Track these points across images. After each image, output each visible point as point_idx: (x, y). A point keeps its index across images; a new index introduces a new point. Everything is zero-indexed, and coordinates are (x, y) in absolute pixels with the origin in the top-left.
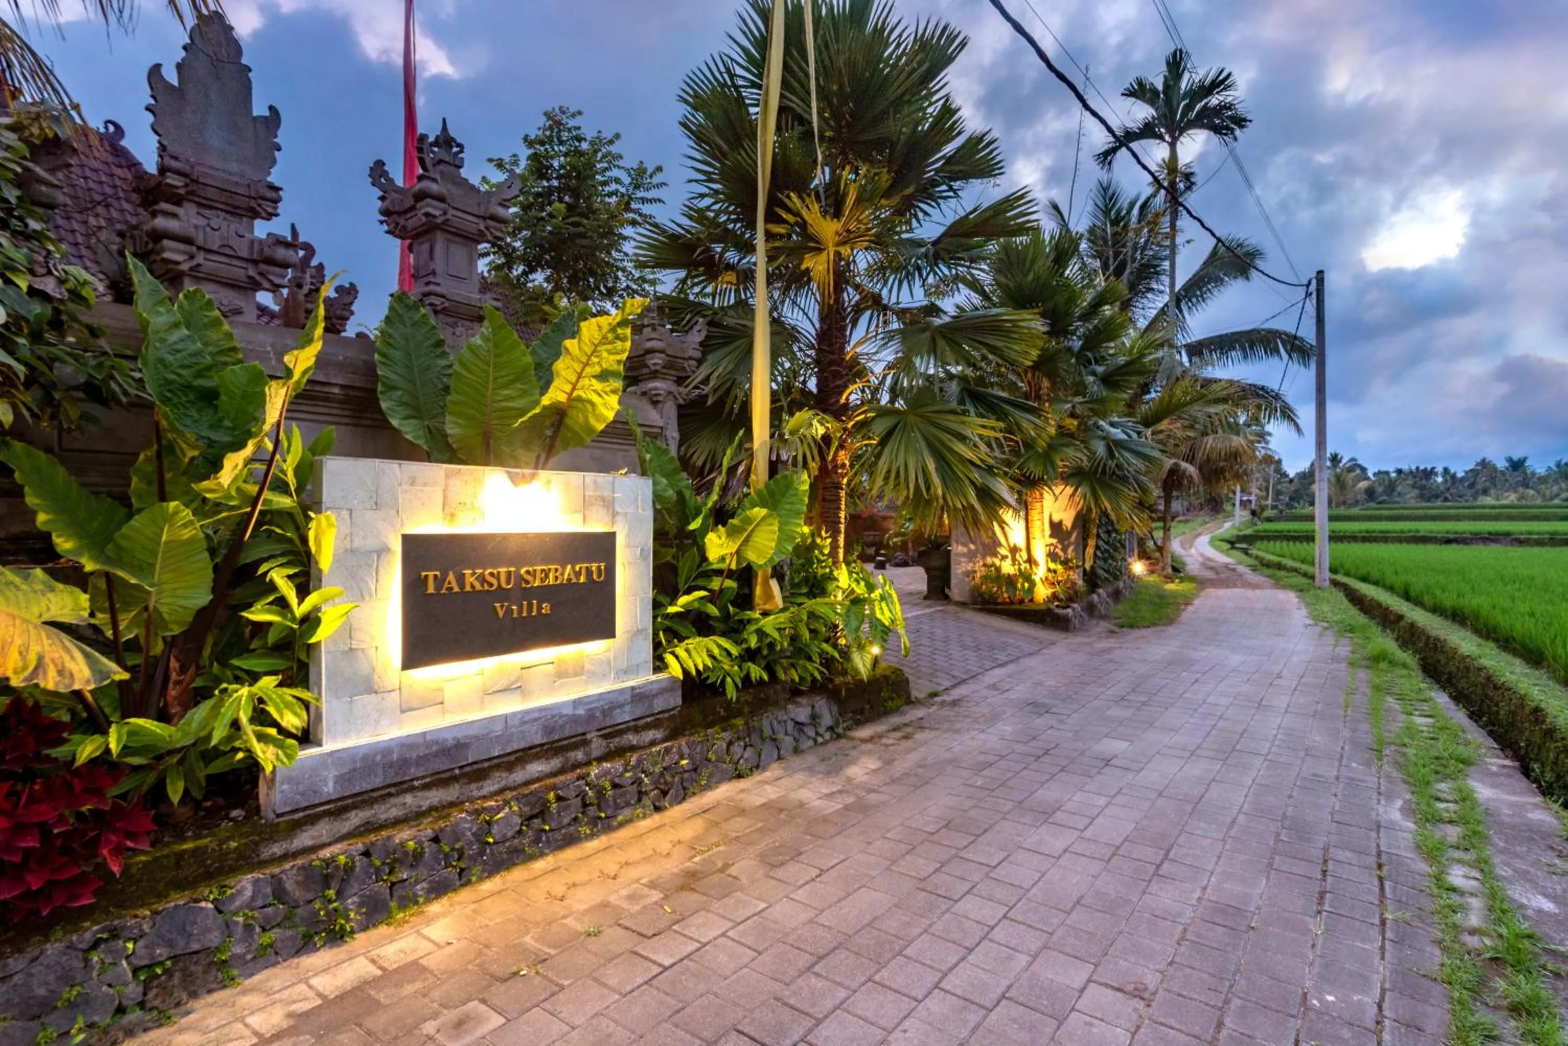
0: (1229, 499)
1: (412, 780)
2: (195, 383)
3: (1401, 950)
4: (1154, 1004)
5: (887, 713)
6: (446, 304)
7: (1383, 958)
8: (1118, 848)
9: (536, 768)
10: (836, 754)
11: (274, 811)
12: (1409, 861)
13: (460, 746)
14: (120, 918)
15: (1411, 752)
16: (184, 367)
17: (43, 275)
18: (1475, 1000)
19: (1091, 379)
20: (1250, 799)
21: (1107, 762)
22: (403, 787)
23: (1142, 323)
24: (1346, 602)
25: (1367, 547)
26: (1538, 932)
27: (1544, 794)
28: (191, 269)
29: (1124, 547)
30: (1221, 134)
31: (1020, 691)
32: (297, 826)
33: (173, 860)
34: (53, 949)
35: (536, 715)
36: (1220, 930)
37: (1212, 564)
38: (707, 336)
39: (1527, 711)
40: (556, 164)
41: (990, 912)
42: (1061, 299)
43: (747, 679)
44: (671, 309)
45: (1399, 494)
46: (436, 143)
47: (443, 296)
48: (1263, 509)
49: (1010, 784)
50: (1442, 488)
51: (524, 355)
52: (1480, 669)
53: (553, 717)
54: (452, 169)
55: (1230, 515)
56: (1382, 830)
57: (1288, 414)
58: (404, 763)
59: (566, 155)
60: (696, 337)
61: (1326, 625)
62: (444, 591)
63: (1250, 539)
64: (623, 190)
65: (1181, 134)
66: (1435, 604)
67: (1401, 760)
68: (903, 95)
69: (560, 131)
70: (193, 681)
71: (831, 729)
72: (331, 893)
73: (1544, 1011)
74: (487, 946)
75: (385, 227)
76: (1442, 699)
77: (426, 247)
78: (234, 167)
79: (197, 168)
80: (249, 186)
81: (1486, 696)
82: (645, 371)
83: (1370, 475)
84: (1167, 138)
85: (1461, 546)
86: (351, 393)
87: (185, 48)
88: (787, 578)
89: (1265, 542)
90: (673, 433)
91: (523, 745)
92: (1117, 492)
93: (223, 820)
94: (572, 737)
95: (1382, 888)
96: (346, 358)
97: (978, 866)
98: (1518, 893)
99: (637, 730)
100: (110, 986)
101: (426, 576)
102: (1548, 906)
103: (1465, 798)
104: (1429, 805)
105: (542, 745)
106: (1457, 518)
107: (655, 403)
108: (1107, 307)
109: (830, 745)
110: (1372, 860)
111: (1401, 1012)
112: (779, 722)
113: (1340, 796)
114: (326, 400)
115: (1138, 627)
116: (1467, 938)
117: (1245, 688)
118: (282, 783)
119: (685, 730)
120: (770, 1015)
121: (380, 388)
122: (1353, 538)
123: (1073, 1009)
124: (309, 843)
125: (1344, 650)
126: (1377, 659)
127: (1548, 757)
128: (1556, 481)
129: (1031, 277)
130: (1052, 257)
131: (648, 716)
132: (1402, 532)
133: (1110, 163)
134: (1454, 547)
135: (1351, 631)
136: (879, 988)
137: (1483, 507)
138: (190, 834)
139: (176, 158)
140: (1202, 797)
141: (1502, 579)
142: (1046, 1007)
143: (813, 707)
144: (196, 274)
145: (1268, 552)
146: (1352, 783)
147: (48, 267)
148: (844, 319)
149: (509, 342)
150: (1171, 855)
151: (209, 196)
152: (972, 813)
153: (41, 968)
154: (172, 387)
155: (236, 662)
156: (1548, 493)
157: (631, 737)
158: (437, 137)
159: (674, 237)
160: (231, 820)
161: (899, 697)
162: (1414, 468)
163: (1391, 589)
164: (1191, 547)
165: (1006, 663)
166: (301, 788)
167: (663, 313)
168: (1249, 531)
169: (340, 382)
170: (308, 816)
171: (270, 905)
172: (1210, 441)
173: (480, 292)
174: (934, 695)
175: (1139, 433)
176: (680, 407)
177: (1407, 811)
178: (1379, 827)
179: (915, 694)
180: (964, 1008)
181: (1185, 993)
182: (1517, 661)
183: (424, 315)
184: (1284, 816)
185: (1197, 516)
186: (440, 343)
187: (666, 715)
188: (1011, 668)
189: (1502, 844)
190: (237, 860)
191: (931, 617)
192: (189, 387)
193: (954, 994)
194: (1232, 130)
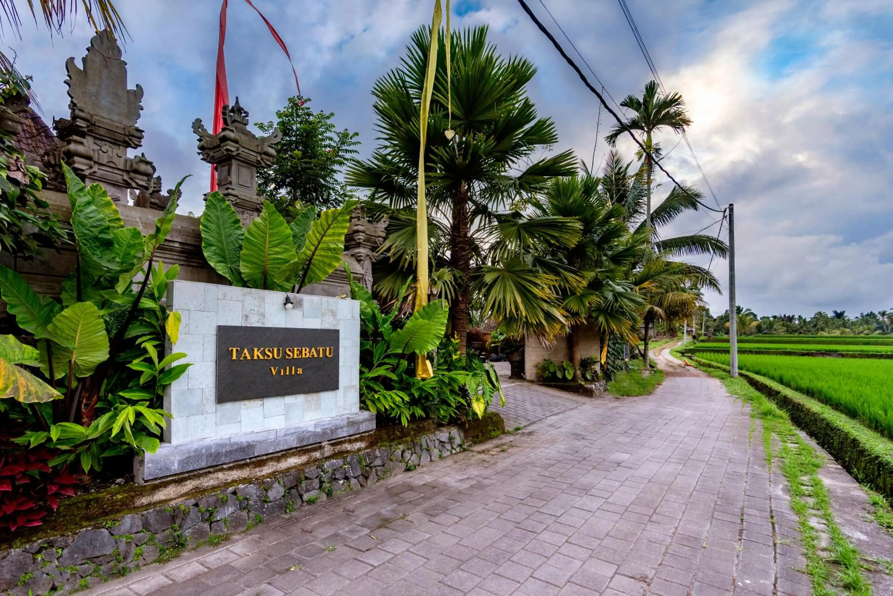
0: (680, 330)
1: (222, 464)
2: (100, 236)
3: (785, 559)
4: (651, 585)
5: (491, 438)
6: (238, 201)
7: (775, 562)
8: (628, 507)
9: (293, 461)
10: (463, 459)
11: (143, 479)
12: (787, 515)
13: (250, 446)
14: (54, 536)
15: (787, 461)
16: (93, 227)
17: (15, 171)
18: (826, 583)
19: (605, 258)
20: (699, 483)
21: (619, 464)
22: (217, 468)
23: (632, 230)
24: (747, 385)
25: (758, 356)
26: (858, 549)
27: (860, 483)
28: (90, 174)
29: (623, 352)
30: (675, 128)
31: (567, 428)
32: (156, 488)
33: (84, 504)
34: (15, 552)
35: (294, 431)
36: (687, 548)
37: (671, 364)
38: (389, 225)
39: (849, 441)
40: (294, 128)
41: (559, 539)
42: (588, 214)
43: (413, 415)
44: (368, 209)
45: (775, 330)
46: (232, 111)
47: (236, 196)
48: (700, 335)
49: (564, 475)
50: (799, 327)
51: (287, 229)
52: (823, 420)
53: (303, 432)
54: (242, 125)
55: (680, 339)
56: (773, 500)
57: (713, 283)
58: (218, 455)
59: (301, 123)
60: (382, 225)
61: (737, 396)
62: (242, 359)
63: (693, 351)
64: (335, 145)
65: (653, 127)
66: (797, 386)
67: (781, 465)
68: (502, 96)
69: (297, 110)
70: (96, 404)
71: (460, 446)
72: (176, 526)
73: (863, 588)
74: (269, 556)
75: (201, 157)
76: (802, 435)
77: (226, 168)
78: (115, 118)
79: (94, 117)
80: (124, 128)
81: (827, 434)
82: (353, 243)
83: (759, 318)
84: (646, 129)
85: (810, 357)
86: (186, 247)
87: (88, 49)
88: (435, 360)
89: (701, 353)
90: (369, 278)
91: (286, 447)
92: (619, 320)
93: (112, 483)
94: (314, 444)
95: (774, 528)
96: (182, 227)
97: (549, 516)
98: (846, 531)
99: (350, 442)
100: (48, 574)
101: (232, 350)
102: (863, 537)
103: (816, 484)
104: (797, 487)
105: (296, 448)
106: (807, 342)
107: (359, 261)
108: (613, 219)
109: (460, 454)
110: (768, 514)
111: (786, 588)
112: (431, 441)
113: (748, 483)
114: (171, 250)
115: (631, 396)
116: (820, 553)
117: (693, 428)
118: (148, 463)
119: (377, 443)
120: (437, 591)
121: (203, 245)
122: (750, 352)
123: (607, 587)
124: (163, 498)
125: (748, 409)
126: (765, 414)
127: (861, 465)
128: (861, 325)
129: (571, 200)
130: (583, 189)
131: (357, 434)
132: (778, 349)
133: (614, 142)
134: (806, 358)
135: (751, 400)
136: (498, 577)
137: (822, 337)
138: (93, 491)
139: (82, 111)
140: (673, 482)
141: (833, 374)
142: (592, 586)
143: (450, 433)
144: (93, 177)
145: (703, 358)
146: (754, 476)
147: (17, 166)
148: (467, 219)
149: (278, 221)
150: (657, 511)
151: (102, 133)
152: (544, 490)
153: (8, 563)
154: (86, 238)
155: (121, 394)
156: (857, 331)
157: (347, 446)
158: (233, 107)
159: (369, 169)
160: (117, 484)
161: (498, 429)
162: (783, 316)
163: (773, 378)
164: (659, 354)
165: (558, 413)
166: (159, 466)
167: (364, 211)
168: (692, 347)
169: (180, 241)
170: (163, 482)
171: (141, 532)
172: (671, 295)
173: (257, 195)
174: (518, 429)
175: (631, 289)
176: (373, 264)
177: (787, 490)
178: (771, 498)
179: (507, 428)
180: (546, 587)
181: (668, 579)
182: (843, 416)
183: (228, 205)
184: (719, 493)
185: (662, 338)
186: (237, 221)
187: (367, 434)
188: (561, 416)
189: (838, 507)
190: (121, 506)
191: (514, 388)
192: (96, 238)
193: (540, 580)
194: (682, 126)
